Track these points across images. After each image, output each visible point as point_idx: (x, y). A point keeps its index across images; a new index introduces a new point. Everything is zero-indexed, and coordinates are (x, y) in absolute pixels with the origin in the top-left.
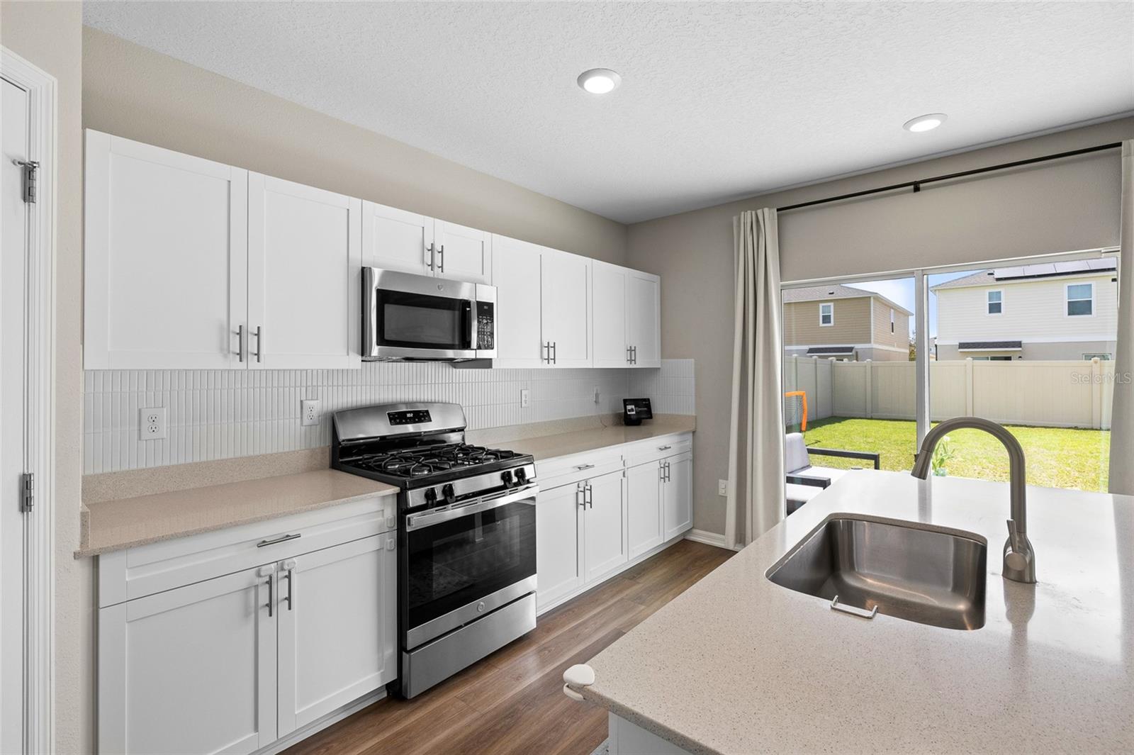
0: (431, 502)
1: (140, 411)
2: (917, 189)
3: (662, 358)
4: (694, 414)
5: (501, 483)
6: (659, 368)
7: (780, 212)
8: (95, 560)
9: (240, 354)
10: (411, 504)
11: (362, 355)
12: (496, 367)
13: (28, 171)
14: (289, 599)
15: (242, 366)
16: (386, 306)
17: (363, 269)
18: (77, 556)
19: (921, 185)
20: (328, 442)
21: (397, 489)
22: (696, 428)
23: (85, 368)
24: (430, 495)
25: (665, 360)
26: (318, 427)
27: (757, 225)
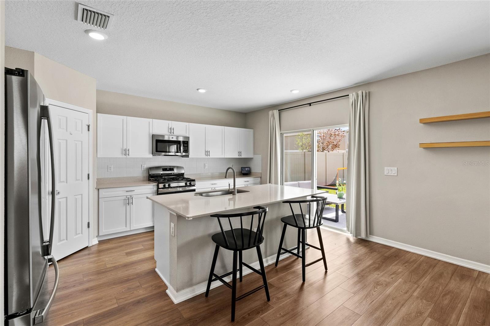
0: (164, 187)
1: (108, 166)
2: (310, 105)
3: (254, 155)
4: (261, 172)
5: (185, 185)
6: (252, 158)
7: (279, 111)
8: (98, 190)
9: (125, 154)
10: (160, 187)
11: (153, 154)
12: (191, 157)
13: (89, 126)
14: (132, 203)
15: (126, 157)
16: (158, 143)
17: (153, 135)
18: (96, 188)
19: (311, 104)
20: (148, 175)
21: (157, 184)
22: (261, 176)
23: (98, 157)
24: (164, 186)
25: (255, 155)
26: (145, 171)
27: (273, 115)
